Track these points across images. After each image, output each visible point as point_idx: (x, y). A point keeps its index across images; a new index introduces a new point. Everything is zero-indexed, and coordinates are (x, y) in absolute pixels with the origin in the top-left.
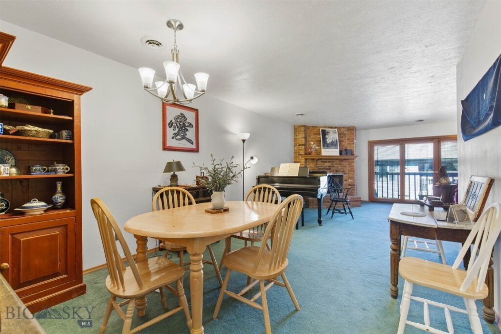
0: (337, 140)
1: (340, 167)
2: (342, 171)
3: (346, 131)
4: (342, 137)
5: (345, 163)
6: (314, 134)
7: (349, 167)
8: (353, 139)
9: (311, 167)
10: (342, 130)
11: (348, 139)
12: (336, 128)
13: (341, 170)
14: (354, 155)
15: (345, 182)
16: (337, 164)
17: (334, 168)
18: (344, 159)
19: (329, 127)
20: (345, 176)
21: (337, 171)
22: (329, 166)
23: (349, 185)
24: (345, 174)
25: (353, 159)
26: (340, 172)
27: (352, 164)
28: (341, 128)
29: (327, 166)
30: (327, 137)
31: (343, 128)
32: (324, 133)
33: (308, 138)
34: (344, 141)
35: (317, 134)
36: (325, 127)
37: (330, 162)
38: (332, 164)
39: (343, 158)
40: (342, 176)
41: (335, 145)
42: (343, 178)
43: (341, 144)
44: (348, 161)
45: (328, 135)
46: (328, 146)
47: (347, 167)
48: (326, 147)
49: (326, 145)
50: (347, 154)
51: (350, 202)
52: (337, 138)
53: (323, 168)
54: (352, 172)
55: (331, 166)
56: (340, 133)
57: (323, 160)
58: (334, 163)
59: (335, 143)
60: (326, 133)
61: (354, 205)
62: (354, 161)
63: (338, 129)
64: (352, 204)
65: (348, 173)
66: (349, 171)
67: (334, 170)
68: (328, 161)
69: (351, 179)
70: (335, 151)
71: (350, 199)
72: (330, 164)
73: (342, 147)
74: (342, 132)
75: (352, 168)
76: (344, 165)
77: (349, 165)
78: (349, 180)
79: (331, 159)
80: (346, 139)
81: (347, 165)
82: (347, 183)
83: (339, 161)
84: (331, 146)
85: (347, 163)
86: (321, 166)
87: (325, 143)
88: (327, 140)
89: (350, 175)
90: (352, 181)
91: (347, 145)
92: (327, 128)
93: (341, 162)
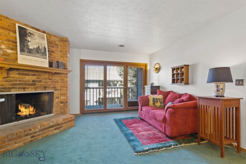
0: (45, 48)
1: (50, 83)
2: (53, 87)
3: (58, 41)
4: (53, 47)
5: (56, 78)
6: (3, 28)
7: (62, 82)
8: (67, 51)
10: (53, 38)
11: (61, 51)
12: (44, 32)
13: (52, 86)
14: (67, 69)
15: (57, 100)
16: (46, 79)
17: (41, 83)
18: (55, 73)
19: (33, 28)
20: (56, 92)
21: (45, 88)
22: (33, 81)
23: (61, 102)
24: (56, 90)
25: (67, 74)
26: (49, 88)
27: (65, 79)
28: (52, 35)
29: (29, 81)
30: (29, 39)
31: (55, 36)
32: (24, 32)
34: (56, 52)
36: (26, 25)
37: (34, 75)
38: (38, 78)
39: (54, 71)
40: (52, 93)
41: (43, 53)
42: (54, 95)
43: (52, 55)
44: (60, 75)
45: (31, 38)
46: (30, 52)
47: (59, 83)
48: (26, 52)
49: (26, 50)
50: (59, 67)
51: (62, 124)
52: (45, 45)
53: (22, 83)
54: (65, 89)
55: (36, 81)
56: (50, 41)
57: (22, 72)
58: (42, 77)
59: (43, 51)
60: (29, 33)
61: (66, 127)
62: (67, 76)
63: (48, 35)
64: (64, 126)
65: (60, 89)
66: (61, 87)
67: (42, 86)
68: (31, 73)
69: (63, 96)
70: (41, 61)
71: (63, 121)
72: (34, 78)
73: (52, 59)
74: (53, 40)
75: (64, 83)
76: (56, 80)
77: (61, 81)
78: (60, 97)
79: (36, 72)
80: (58, 50)
81: (59, 81)
82: (58, 101)
83: (47, 74)
84: (35, 54)
85: (59, 78)
86: (18, 80)
87: (24, 48)
88: (29, 43)
89: (62, 91)
90: (65, 98)
91: (59, 57)
92: (30, 27)
93: (51, 77)
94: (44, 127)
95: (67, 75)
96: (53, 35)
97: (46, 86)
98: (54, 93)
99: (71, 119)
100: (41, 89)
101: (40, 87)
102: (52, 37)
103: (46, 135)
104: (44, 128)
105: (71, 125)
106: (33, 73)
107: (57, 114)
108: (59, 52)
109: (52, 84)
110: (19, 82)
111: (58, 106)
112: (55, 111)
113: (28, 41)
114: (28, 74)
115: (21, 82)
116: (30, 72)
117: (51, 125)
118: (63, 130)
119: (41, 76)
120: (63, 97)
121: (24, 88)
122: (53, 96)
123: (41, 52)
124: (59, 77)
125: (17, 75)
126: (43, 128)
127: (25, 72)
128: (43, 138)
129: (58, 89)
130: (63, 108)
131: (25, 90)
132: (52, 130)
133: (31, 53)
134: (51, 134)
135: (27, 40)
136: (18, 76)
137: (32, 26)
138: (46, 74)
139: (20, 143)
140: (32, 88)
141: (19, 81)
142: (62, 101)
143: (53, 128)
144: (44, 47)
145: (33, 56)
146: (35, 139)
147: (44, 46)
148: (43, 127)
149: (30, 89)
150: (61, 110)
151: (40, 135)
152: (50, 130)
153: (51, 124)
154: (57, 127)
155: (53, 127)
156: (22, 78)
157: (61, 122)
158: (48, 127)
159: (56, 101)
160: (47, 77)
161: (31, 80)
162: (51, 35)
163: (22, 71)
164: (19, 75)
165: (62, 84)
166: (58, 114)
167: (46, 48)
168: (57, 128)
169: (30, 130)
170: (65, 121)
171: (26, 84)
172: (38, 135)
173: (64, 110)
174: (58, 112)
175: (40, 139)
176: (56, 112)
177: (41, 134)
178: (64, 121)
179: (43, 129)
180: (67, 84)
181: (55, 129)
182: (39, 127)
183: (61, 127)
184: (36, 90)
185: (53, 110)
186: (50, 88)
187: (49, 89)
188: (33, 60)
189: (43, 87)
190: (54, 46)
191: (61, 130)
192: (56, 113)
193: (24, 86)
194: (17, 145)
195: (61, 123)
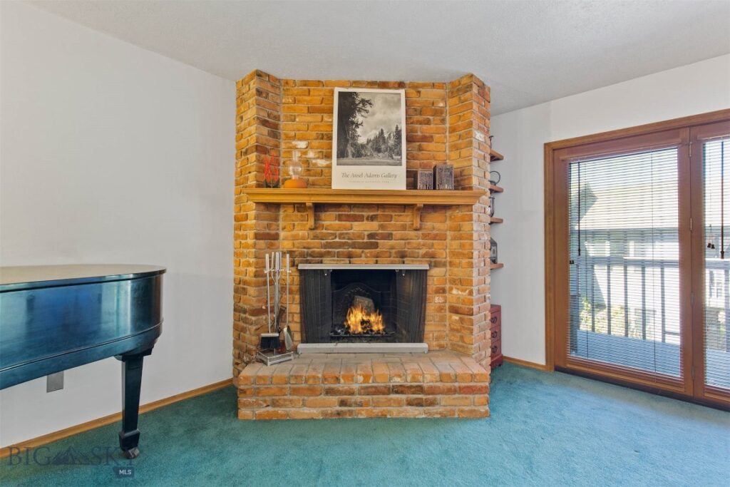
0: (398, 133)
1: (416, 240)
2: (425, 256)
3: (444, 99)
4: (428, 122)
5: (435, 223)
6: (311, 110)
7: (454, 238)
8: (470, 124)
9: (295, 238)
10: (427, 95)
11: (453, 130)
12: (401, 85)
13: (422, 251)
14: (471, 188)
15: (438, 299)
16: (404, 228)
17: (392, 242)
18: (430, 207)
19: (372, 84)
20: (435, 272)
21: (402, 256)
22: (371, 236)
23: (454, 310)
24: (436, 265)
25: (469, 207)
26: (414, 256)
28: (424, 85)
29: (360, 236)
30: (359, 118)
31: (433, 85)
32: (349, 105)
33: (285, 127)
34: (436, 136)
35: (321, 111)
36: (357, 84)
37: (372, 218)
38: (382, 227)
39: (420, 202)
40: (423, 274)
41: (391, 149)
42: (429, 282)
43: (423, 150)
44: (449, 213)
45: (363, 113)
46: (359, 152)
47: (448, 241)
48: (350, 156)
49: (350, 150)
50: (437, 183)
51: (432, 391)
52: (401, 123)
53: (345, 242)
54: (465, 261)
55: (377, 234)
56: (417, 106)
57: (345, 211)
58: (393, 222)
59: (391, 142)
60: (359, 103)
61: (449, 408)
62: (471, 215)
63: (411, 91)
64: (443, 403)
65: (450, 262)
66: (454, 254)
67: (393, 251)
68: (366, 213)
69: (459, 286)
70: (386, 173)
71: (437, 382)
72: (373, 226)
73: (425, 161)
74: (426, 101)
75: (462, 241)
76: (435, 232)
77: (452, 233)
78: (451, 289)
79: (378, 207)
80: (444, 129)
81: (448, 233)
82: (445, 302)
83: (409, 213)
84: (372, 155)
85: (448, 222)
86: (338, 232)
87: (346, 146)
88: (357, 130)
89: (456, 269)
90: (464, 294)
91: (447, 152)
92: (364, 85)
93: (419, 220)
94: (373, 382)
95: (472, 211)
96: (427, 82)
97: (406, 249)
98: (429, 273)
99: (472, 384)
100: (392, 259)
101: (387, 255)
102: (422, 90)
103: (381, 412)
104: (376, 387)
105: (473, 408)
106: (372, 214)
107: (437, 348)
108: (447, 134)
109: (424, 245)
110: (340, 239)
111: (442, 319)
112: (431, 335)
113: (357, 125)
114: (359, 216)
115: (344, 238)
116: (363, 211)
117: (398, 384)
118: (439, 416)
119: (391, 221)
120: (460, 293)
121: (350, 256)
122: (426, 285)
123: (387, 148)
124: (446, 221)
125: (336, 220)
126: (372, 387)
127: (352, 213)
128: (371, 418)
129: (444, 260)
130: (458, 331)
131: (351, 259)
132: (399, 403)
133: (362, 154)
134: (395, 415)
135: (353, 123)
136: (337, 222)
137: (369, 80)
138: (404, 212)
139: (315, 407)
140: (368, 255)
141: (341, 236)
142: (457, 305)
143: (403, 397)
144: (394, 129)
145: (365, 164)
146: (349, 411)
147: (397, 128)
148: (371, 384)
149: (363, 258)
150: (454, 335)
151: (361, 406)
152: (395, 401)
153: (397, 381)
154: (417, 399)
155: (402, 393)
156: (345, 229)
157: (431, 384)
158: (385, 387)
159: (435, 301)
160: (408, 223)
161: (366, 233)
162: (419, 87)
163: (347, 210)
164: (340, 220)
165: (456, 244)
166: (442, 347)
167: (401, 131)
168: (416, 402)
169: (337, 379)
170: (449, 385)
171: (354, 246)
172: (357, 404)
173: (462, 338)
174: (443, 342)
175: (361, 417)
176: (438, 338)
177: (367, 404)
178: (441, 381)
179: (370, 390)
180: (472, 244)
181: (410, 403)
182: (361, 379)
183: (432, 403)
184: (377, 262)
185: (426, 332)
186: (418, 257)
187: (413, 261)
188: (364, 175)
189: (396, 253)
190: (431, 118)
191: (430, 414)
192: (435, 343)
193: (350, 250)
194: (306, 410)
195: (431, 387)
